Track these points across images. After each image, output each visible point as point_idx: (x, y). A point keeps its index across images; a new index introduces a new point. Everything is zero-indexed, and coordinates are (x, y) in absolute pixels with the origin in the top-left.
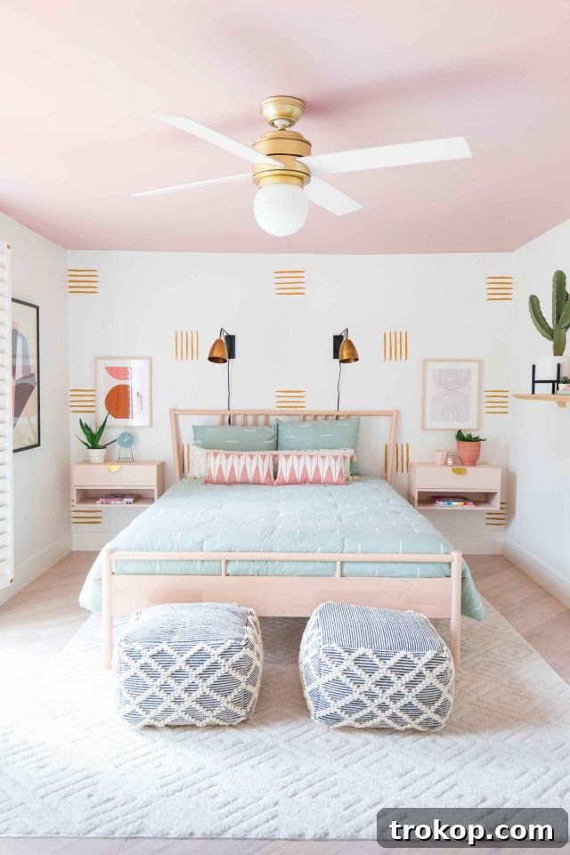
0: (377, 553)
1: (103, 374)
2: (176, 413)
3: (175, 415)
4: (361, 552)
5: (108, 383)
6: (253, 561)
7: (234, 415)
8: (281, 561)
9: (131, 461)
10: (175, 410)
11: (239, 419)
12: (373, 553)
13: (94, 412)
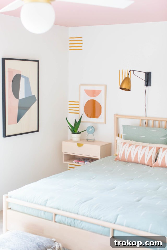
0: (135, 229)
1: (83, 94)
2: (117, 116)
3: (117, 118)
4: (125, 226)
5: (86, 98)
6: (68, 217)
7: (149, 120)
8: (81, 221)
9: (92, 141)
10: (117, 115)
11: (151, 123)
12: (132, 228)
13: (78, 113)
